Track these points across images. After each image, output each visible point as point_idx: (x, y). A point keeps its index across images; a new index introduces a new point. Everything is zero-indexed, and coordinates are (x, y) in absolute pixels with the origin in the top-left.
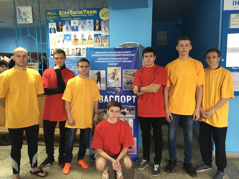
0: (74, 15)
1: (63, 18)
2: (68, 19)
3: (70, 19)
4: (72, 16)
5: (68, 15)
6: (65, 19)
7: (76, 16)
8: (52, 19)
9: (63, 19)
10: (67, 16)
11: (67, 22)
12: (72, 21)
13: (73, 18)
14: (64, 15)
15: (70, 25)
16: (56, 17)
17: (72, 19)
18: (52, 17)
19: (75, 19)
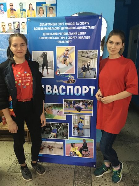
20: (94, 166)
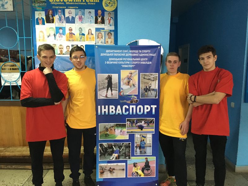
0: (69, 2)
1: (54, 5)
2: (61, 7)
3: (64, 7)
4: (67, 3)
5: (62, 2)
6: (57, 7)
7: (72, 3)
8: (39, 6)
9: (55, 7)
10: (60, 3)
11: (60, 11)
12: (67, 11)
13: (68, 6)
14: (56, 2)
15: (64, 15)
16: (46, 4)
17: (67, 8)
18: (40, 4)
19: (71, 7)
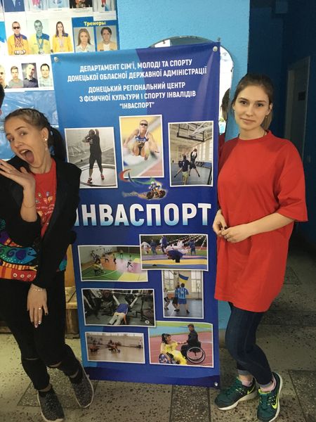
20: (216, 385)
